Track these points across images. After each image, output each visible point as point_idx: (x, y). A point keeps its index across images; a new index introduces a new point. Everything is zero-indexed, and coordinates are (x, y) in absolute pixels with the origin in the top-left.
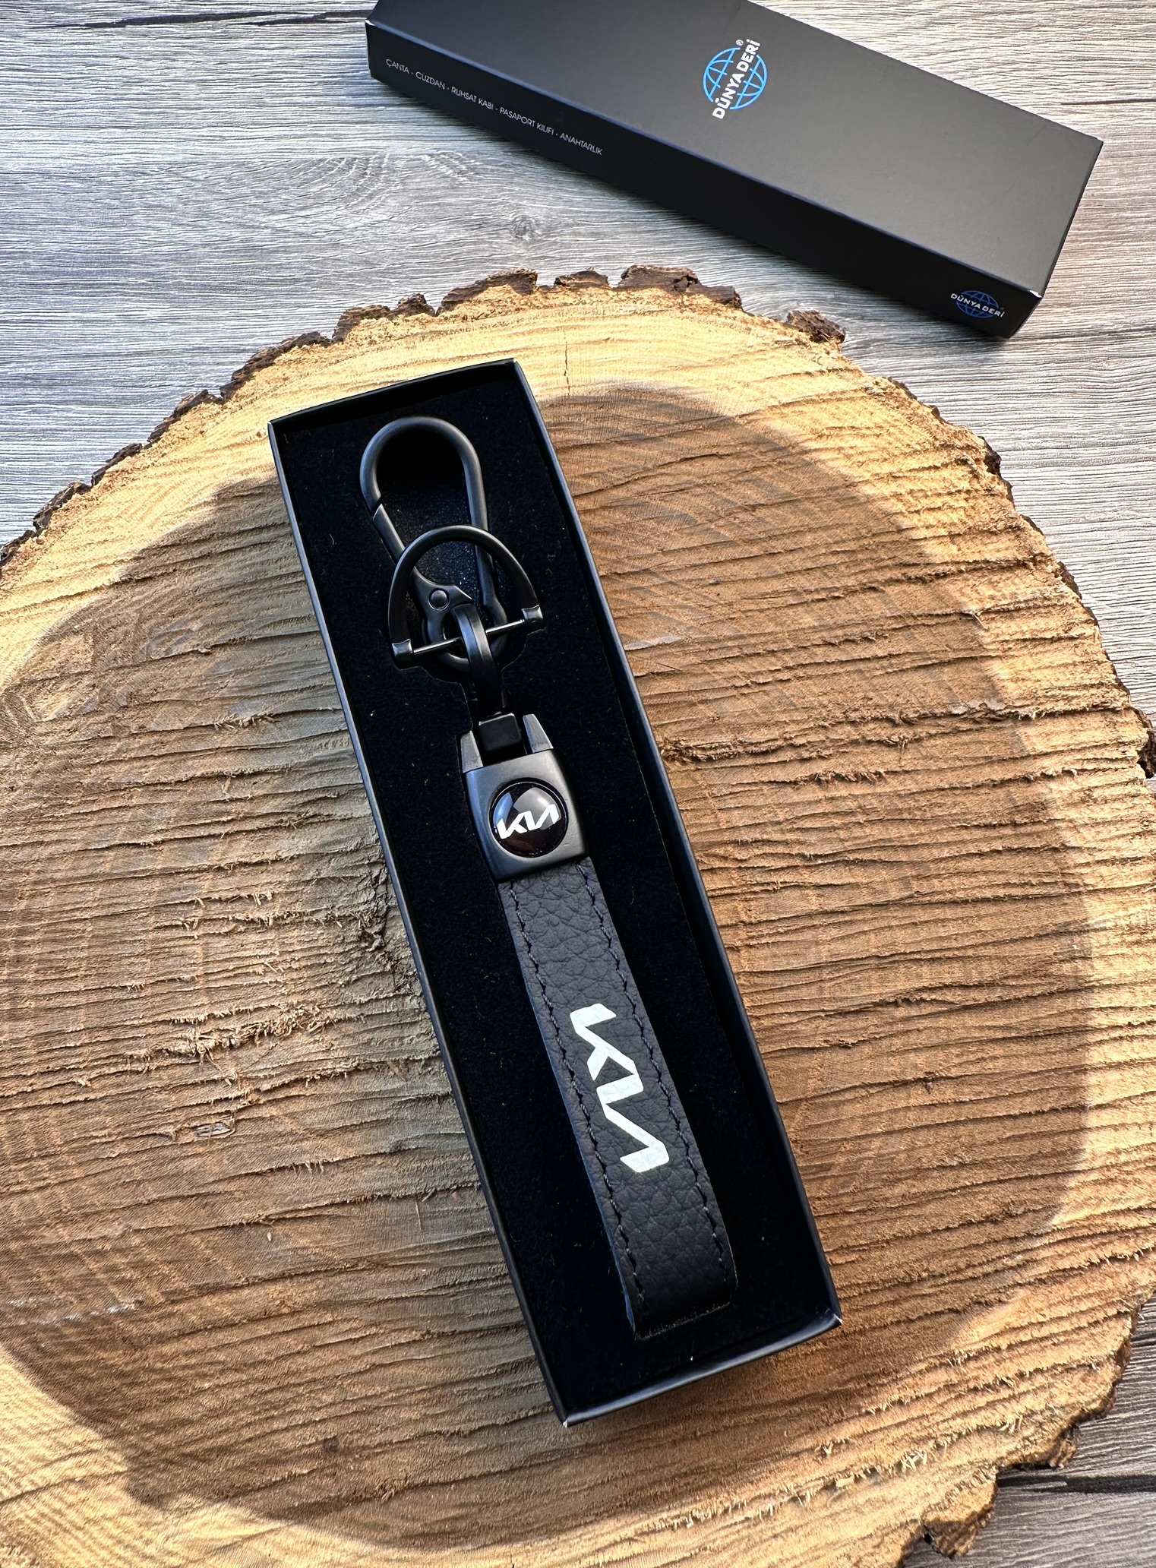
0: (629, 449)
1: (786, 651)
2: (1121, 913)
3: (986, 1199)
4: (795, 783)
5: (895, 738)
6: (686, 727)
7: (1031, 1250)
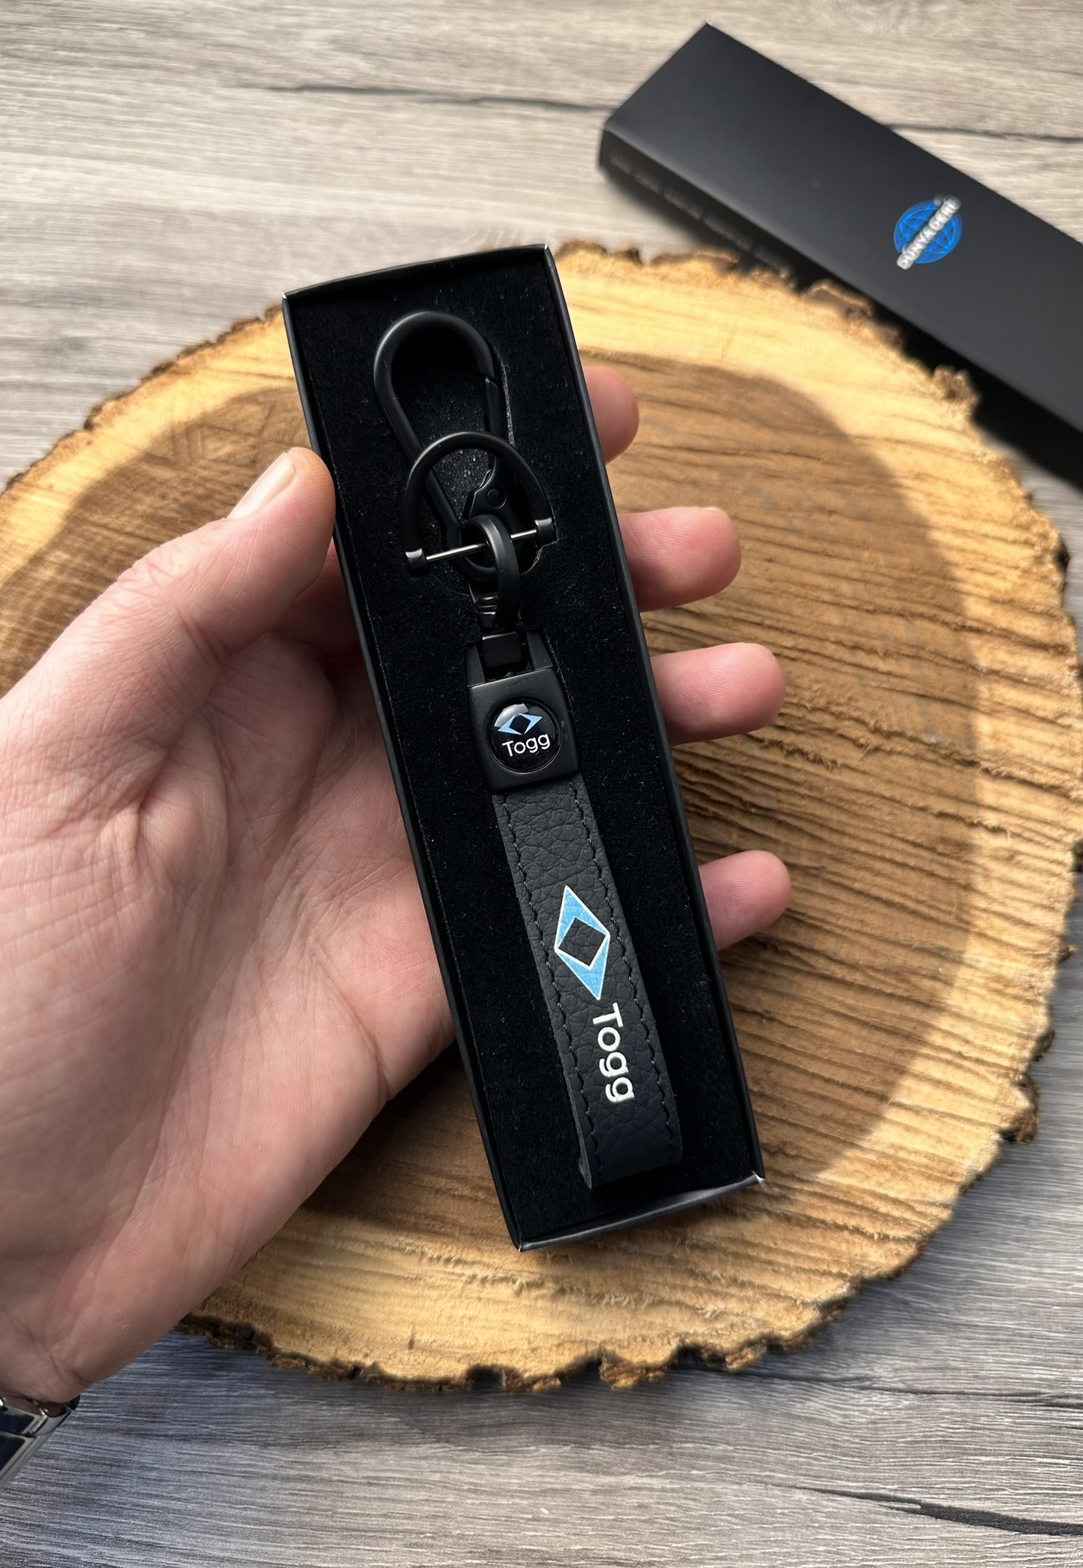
0: (747, 426)
1: (804, 635)
2: (997, 962)
4: (761, 741)
5: (862, 741)
7: (789, 1188)
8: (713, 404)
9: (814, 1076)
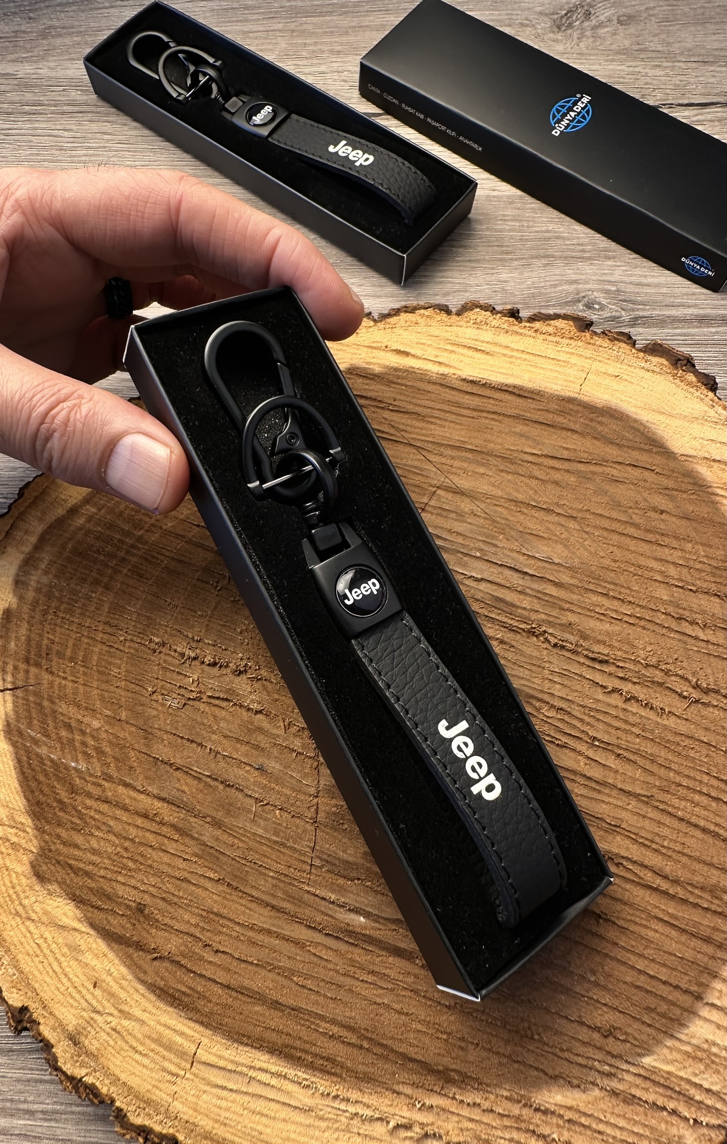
0: (598, 443)
3: (601, 1015)
4: (605, 687)
5: (685, 694)
6: (551, 619)
7: (618, 1068)
8: (572, 426)
9: (640, 971)
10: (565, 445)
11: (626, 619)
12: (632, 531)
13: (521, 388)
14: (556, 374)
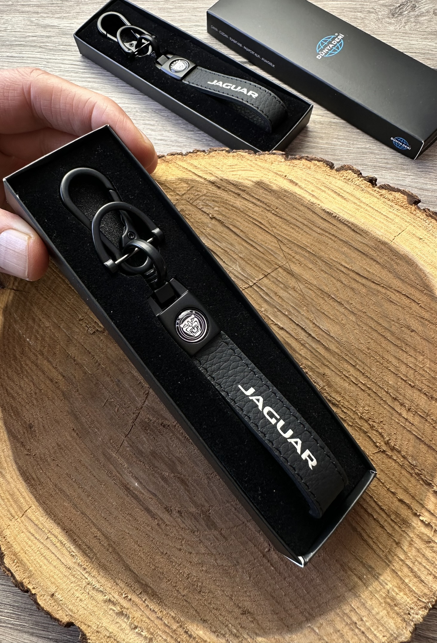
5: (378, 444)
6: (314, 367)
10: (368, 269)
11: (360, 385)
12: (388, 335)
13: (356, 226)
14: (382, 225)
